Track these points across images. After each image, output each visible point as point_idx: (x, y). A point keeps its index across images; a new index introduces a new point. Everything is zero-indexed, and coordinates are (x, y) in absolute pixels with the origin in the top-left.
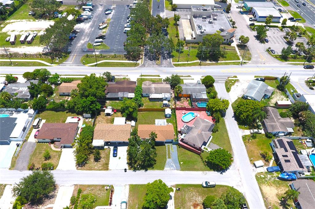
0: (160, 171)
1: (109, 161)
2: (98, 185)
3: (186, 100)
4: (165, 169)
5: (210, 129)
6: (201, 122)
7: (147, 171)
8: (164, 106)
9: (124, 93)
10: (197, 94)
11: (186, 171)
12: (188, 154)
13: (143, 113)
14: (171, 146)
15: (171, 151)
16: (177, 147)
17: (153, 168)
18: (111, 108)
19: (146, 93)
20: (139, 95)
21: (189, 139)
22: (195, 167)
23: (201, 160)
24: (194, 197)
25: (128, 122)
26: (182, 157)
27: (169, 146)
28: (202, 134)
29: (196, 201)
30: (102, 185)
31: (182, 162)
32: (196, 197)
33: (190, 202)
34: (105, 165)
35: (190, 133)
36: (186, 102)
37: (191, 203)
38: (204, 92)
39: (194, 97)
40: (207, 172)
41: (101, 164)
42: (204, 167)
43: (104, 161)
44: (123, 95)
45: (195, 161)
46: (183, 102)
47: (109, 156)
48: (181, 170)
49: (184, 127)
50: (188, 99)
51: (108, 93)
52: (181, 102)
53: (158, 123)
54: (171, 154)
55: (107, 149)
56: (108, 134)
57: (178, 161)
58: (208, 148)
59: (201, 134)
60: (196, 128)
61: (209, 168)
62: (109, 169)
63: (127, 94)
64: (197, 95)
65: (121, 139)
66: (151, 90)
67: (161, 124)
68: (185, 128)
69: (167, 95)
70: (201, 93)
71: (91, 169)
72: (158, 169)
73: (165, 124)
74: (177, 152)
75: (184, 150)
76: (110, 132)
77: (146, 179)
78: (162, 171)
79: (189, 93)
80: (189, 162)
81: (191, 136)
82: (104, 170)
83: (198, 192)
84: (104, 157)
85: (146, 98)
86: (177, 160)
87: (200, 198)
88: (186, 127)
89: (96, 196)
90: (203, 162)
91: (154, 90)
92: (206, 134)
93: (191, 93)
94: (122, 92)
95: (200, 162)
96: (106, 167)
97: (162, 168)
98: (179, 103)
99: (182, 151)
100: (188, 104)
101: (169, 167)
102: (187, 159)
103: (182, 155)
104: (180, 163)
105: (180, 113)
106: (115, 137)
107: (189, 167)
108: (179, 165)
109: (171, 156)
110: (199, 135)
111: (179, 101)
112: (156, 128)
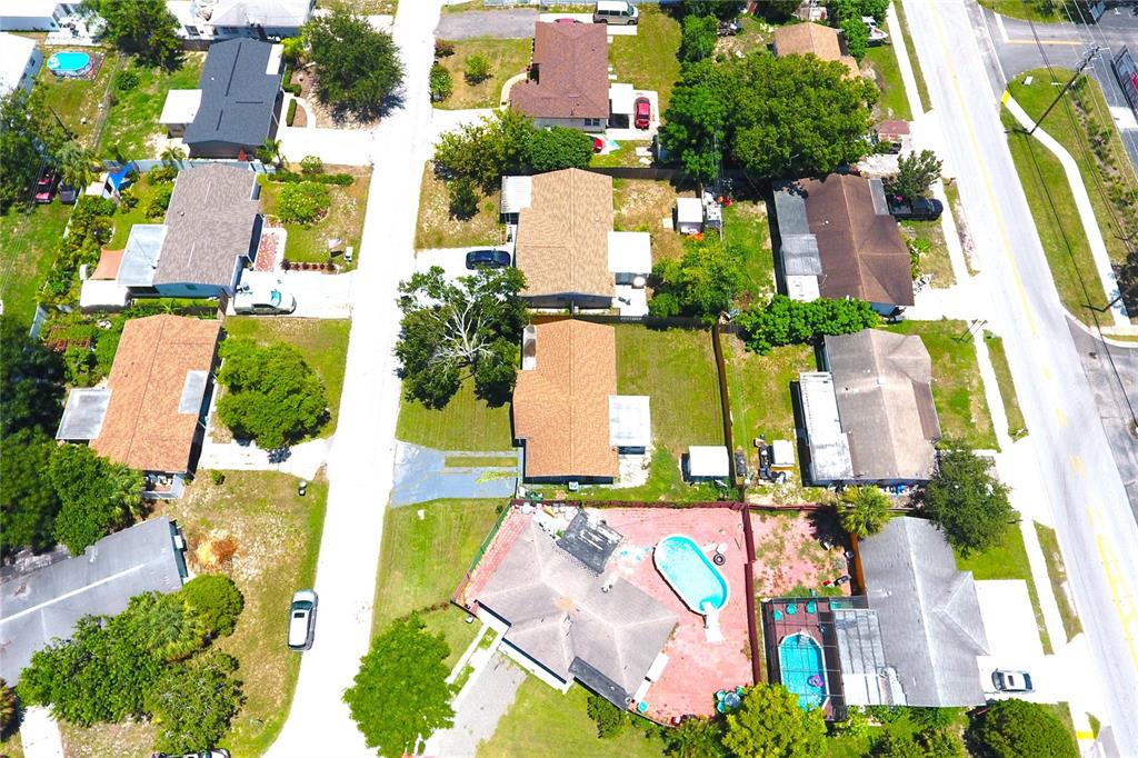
0: (395, 425)
1: (449, 246)
2: (362, 227)
3: (831, 579)
4: (402, 446)
5: (594, 673)
6: (631, 625)
7: (399, 376)
8: (765, 453)
9: (811, 255)
10: (877, 643)
11: (380, 533)
12: (463, 544)
13: (703, 355)
14: (510, 474)
15: (482, 469)
16: (506, 497)
17: (409, 398)
18: (714, 218)
22: (397, 575)
23: (430, 602)
24: (263, 549)
27: (511, 463)
28: (552, 615)
29: (245, 554)
30: (360, 238)
31: (426, 515)
32: (262, 557)
33: (245, 532)
34: (436, 237)
35: (561, 558)
36: (814, 572)
37: (239, 535)
38: (896, 687)
39: (839, 614)
40: (369, 626)
41: (441, 224)
42: (393, 617)
43: (451, 232)
44: (796, 250)
45: (422, 576)
46: (815, 559)
47: (470, 244)
48: (388, 508)
49: (605, 533)
51: (804, 194)
52: (807, 543)
53: (628, 408)
54: (466, 469)
55: (504, 232)
56: (556, 216)
57: (429, 499)
58: (492, 649)
59: (555, 613)
60: (591, 590)
61: (383, 633)
62: (420, 253)
63: (810, 271)
64: (870, 637)
65: (527, 261)
66: (853, 374)
67: (617, 421)
68: (596, 533)
69: (836, 459)
70: (891, 671)
71: (425, 197)
72: (402, 416)
74: (475, 496)
76: (561, 220)
78: (394, 431)
79: (875, 591)
80: (422, 547)
81: (539, 557)
82: (417, 238)
83: (280, 570)
84: (467, 230)
85: (814, 363)
86: (436, 496)
87: (253, 571)
88: (605, 539)
89: (325, 225)
90: (415, 614)
91: (856, 390)
92: (554, 638)
93: (881, 603)
94: (819, 246)
95: (415, 596)
96: (426, 241)
97: (405, 431)
98: (803, 536)
99: (481, 523)
100: (794, 584)
101: (407, 461)
102: (435, 541)
103: (461, 519)
104: (419, 506)
105: (723, 532)
106: (537, 238)
107: (401, 545)
108: (413, 500)
109: (456, 469)
110: (548, 599)
111: (815, 536)
112: (593, 394)
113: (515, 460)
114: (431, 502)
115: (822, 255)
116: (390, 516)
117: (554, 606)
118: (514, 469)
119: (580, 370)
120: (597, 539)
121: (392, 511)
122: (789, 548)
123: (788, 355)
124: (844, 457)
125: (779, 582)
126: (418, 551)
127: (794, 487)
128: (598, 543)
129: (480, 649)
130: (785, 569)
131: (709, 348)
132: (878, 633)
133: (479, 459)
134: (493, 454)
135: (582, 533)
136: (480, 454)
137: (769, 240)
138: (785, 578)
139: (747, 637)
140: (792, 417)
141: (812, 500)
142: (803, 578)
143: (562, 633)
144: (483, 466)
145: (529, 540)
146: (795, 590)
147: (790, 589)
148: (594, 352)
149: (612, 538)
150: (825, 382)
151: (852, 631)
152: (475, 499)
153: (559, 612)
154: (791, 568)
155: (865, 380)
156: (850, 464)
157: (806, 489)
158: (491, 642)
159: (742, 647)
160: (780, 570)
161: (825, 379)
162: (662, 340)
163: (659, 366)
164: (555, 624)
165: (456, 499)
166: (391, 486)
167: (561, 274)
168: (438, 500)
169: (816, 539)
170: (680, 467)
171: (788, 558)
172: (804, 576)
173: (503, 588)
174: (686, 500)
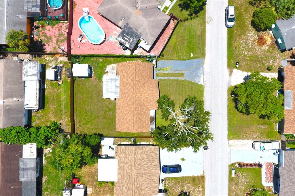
0: (205, 91)
1: (189, 177)
2: (229, 188)
3: (40, 29)
4: (201, 82)
6: (114, 5)
8: (59, 77)
9: (23, 169)
11: (206, 49)
12: (176, 43)
13: (79, 122)
14: (160, 70)
16: (160, 60)
18: (67, 192)
19: (21, 117)
20: (30, 134)
21: (152, 36)
22: (199, 33)
23: (186, 22)
24: (248, 43)
25: (105, 151)
26: (182, 53)
27: (159, 74)
29: (254, 41)
30: (229, 182)
31: (190, 55)
32: (248, 40)
33: (256, 49)
34: (196, 182)
35: (139, 31)
36: (46, 31)
37: (257, 47)
39: (38, 9)
40: (207, 15)
41: (194, 190)
42: (199, 18)
43: (189, 185)
44: (30, 172)
45: (190, 32)
46: (45, 36)
47: (180, 178)
48: (204, 58)
50: (35, 24)
52: (47, 42)
53: (112, 92)
54: (176, 72)
55: (165, 185)
56: (142, 189)
57: (189, 61)
58: (164, 6)
59: (142, 10)
60: (129, 18)
61: (201, 12)
62: (202, 174)
63: (25, 161)
64: (28, 2)
65: (154, 164)
67: (116, 87)
68: (126, 41)
69: (29, 70)
72: (202, 95)
73: (116, 80)
74: (172, 61)
75: (168, 48)
76: (139, 187)
77: (219, 114)
78: (205, 89)
79: (23, 18)
80: (191, 42)
81: (148, 30)
82: (204, 182)
83: (240, 35)
84: (182, 186)
85: (33, 118)
86: (187, 61)
87: (250, 34)
88: (123, 38)
89: (246, 188)
90: (191, 19)
91: (15, 99)
92: (142, 2)
93: (22, 13)
94: (19, 174)
95: (192, 25)
96: (200, 180)
97: (200, 89)
98: (49, 45)
99: (170, 51)
100: (54, 27)
101: (199, 76)
102: (186, 44)
103: (177, 52)
104: (193, 58)
105: (79, 46)
106: (150, 176)
107: (198, 44)
108: (195, 60)
109: (180, 72)
110: (144, 15)
111: (44, 45)
112: (126, 97)
113: (157, 76)
114: (188, 59)
115: (18, 169)
116: (203, 55)
117: (142, 12)
118: (158, 72)
119: (131, 108)
120: (126, 38)
121: (202, 57)
122: (54, 41)
123: (43, 122)
124: (25, 70)
125: (60, 28)
126: (192, 41)
127: (49, 64)
128: (125, 37)
129: (168, 6)
130: (57, 33)
131: (77, 126)
132: (25, 3)
133: (171, 76)
134: (166, 78)
135: (131, 41)
136: (171, 78)
137: (43, 182)
138: (57, 29)
139: (74, 9)
140: (45, 94)
141: (43, 59)
142: (51, 29)
143: (139, 3)
144: (169, 73)
145: (151, 38)
146: (54, 25)
147: (56, 25)
148: (125, 117)
149: (120, 39)
150: (28, 104)
151: (34, 4)
152: (172, 60)
153: (140, 10)
154: (55, 33)
155: (10, 104)
156: (23, 67)
157: (44, 64)
158: (164, 8)
159: (76, 6)
160: (59, 32)
161: (28, 106)
162: (96, 129)
163: (98, 116)
164: (142, 6)
165: (179, 60)
166: (204, 66)
167: (139, 157)
168: (186, 60)
169: (44, 44)
170: (93, 73)
171: (55, 37)
172: (50, 30)
173: (161, 19)
174: (92, 59)
